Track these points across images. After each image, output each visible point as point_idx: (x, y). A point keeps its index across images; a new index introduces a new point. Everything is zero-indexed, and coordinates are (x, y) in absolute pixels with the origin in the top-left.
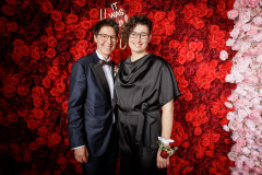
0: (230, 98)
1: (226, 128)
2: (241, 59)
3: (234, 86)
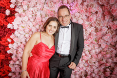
1: (8, 52)
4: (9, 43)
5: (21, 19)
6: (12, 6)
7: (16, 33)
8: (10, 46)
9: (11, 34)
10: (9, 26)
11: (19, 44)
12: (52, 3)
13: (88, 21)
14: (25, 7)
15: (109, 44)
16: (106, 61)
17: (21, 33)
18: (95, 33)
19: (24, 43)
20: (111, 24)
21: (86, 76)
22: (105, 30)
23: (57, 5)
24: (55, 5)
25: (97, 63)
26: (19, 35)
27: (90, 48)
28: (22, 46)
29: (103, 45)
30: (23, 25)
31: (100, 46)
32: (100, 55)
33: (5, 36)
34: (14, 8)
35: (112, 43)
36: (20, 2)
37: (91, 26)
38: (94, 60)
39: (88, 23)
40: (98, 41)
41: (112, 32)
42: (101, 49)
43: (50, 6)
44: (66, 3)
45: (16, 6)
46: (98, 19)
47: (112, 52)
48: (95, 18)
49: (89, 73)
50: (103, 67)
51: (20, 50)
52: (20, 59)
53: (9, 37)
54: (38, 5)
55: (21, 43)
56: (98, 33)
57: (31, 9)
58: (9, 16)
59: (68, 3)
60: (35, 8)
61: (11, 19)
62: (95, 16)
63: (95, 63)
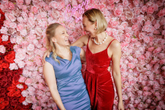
0: (20, 81)
1: (24, 103)
2: (19, 50)
3: (20, 71)
4: (21, 90)
5: (24, 51)
6: (5, 38)
7: (25, 72)
8: (24, 93)
9: (19, 77)
10: (12, 67)
11: (36, 86)
12: (58, 12)
13: (115, 16)
14: (24, 32)
15: (151, 34)
16: (158, 58)
17: (31, 69)
18: (130, 28)
19: (41, 81)
20: (144, 8)
21: (141, 88)
22: (141, 18)
23: (65, 11)
24: (62, 13)
25: (148, 66)
26: (30, 74)
27: (131, 51)
28: (41, 86)
29: (147, 39)
30: (30, 58)
31: (142, 41)
32: (148, 54)
33: (11, 83)
34: (9, 40)
35: (155, 33)
36: (14, 28)
37: (121, 21)
38: (143, 63)
39: (116, 18)
40: (137, 37)
41: (150, 18)
42: (145, 45)
43: (56, 17)
44: (76, 4)
45: (9, 37)
46: (126, 9)
47: (159, 43)
48: (122, 9)
49: (144, 83)
50: (157, 67)
51: (40, 93)
52: (44, 105)
53: (17, 82)
54: (40, 22)
55: (38, 83)
56: (134, 26)
57: (33, 32)
58: (6, 53)
59: (78, 3)
60: (38, 28)
61: (11, 57)
62: (120, 6)
63: (145, 66)
